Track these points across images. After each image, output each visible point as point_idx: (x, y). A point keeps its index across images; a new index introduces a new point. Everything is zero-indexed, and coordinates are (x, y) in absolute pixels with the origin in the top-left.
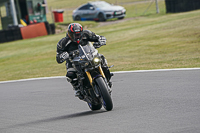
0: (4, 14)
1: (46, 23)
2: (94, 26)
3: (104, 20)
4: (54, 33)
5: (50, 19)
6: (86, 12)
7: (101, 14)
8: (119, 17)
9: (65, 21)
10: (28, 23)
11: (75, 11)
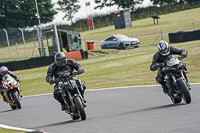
0: (51, 44)
1: (81, 51)
2: (116, 53)
3: (124, 49)
4: (87, 58)
5: (84, 47)
6: (110, 42)
7: (121, 44)
8: (135, 46)
9: (95, 49)
10: (68, 51)
11: (103, 42)
